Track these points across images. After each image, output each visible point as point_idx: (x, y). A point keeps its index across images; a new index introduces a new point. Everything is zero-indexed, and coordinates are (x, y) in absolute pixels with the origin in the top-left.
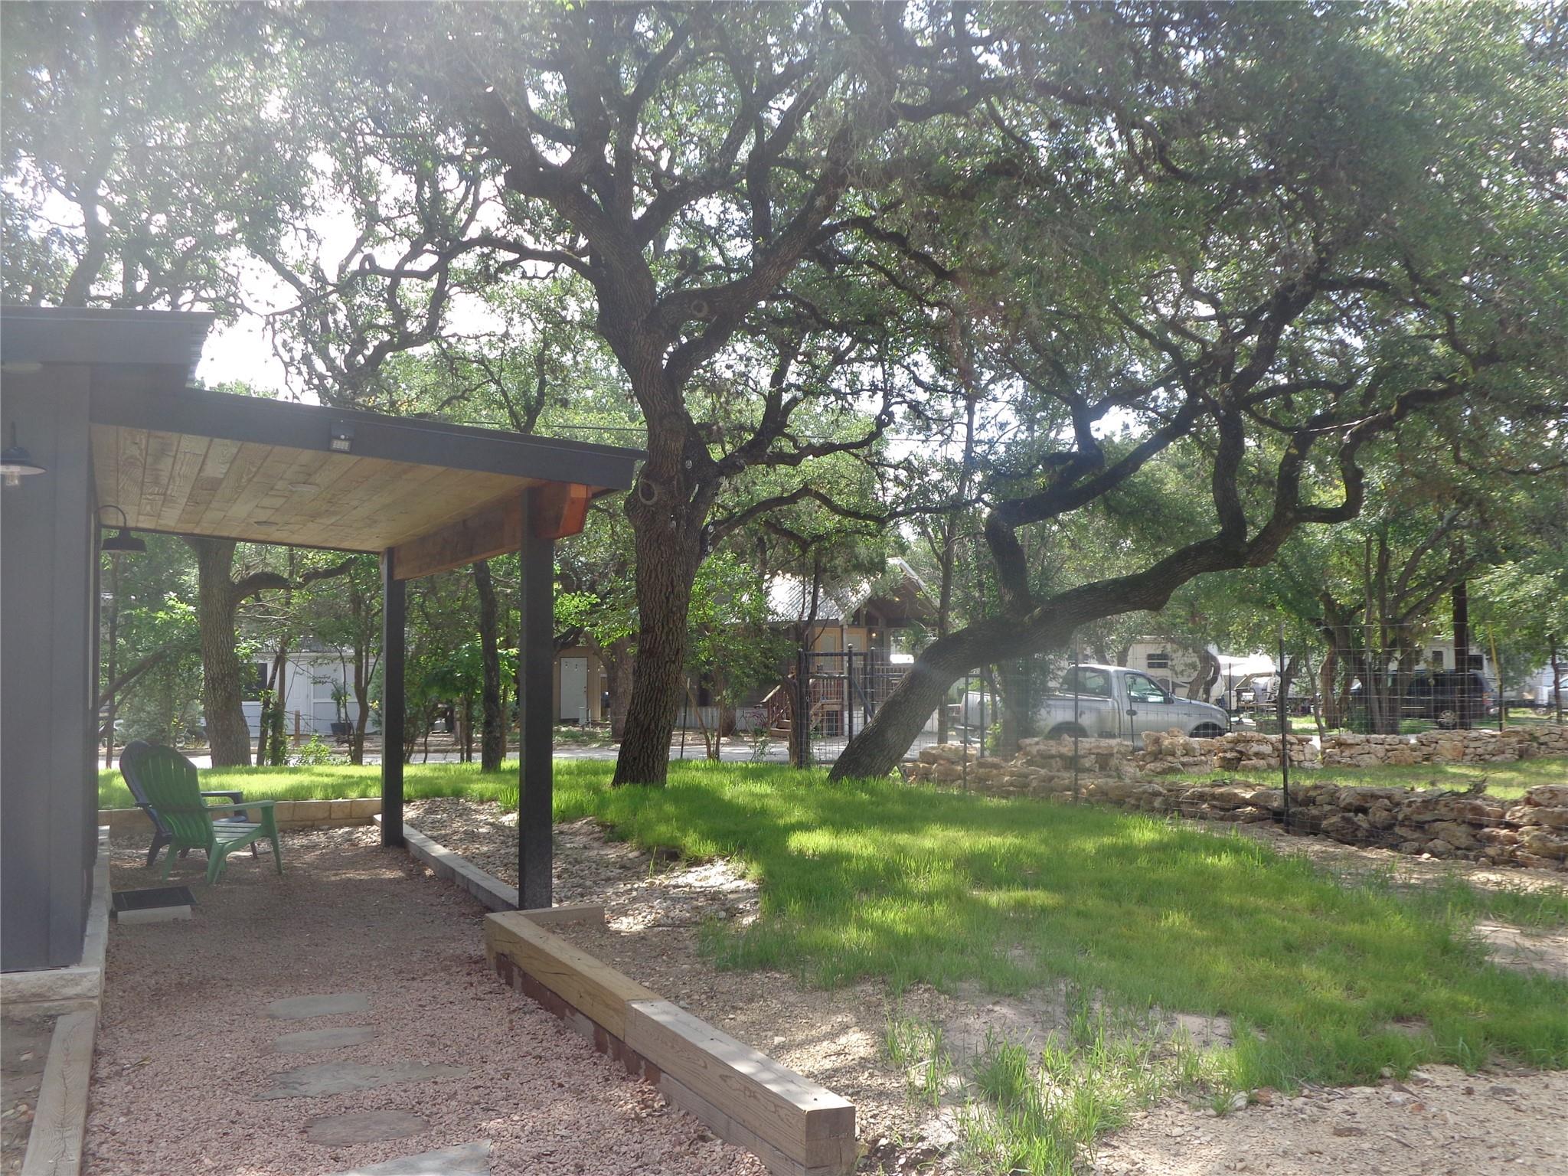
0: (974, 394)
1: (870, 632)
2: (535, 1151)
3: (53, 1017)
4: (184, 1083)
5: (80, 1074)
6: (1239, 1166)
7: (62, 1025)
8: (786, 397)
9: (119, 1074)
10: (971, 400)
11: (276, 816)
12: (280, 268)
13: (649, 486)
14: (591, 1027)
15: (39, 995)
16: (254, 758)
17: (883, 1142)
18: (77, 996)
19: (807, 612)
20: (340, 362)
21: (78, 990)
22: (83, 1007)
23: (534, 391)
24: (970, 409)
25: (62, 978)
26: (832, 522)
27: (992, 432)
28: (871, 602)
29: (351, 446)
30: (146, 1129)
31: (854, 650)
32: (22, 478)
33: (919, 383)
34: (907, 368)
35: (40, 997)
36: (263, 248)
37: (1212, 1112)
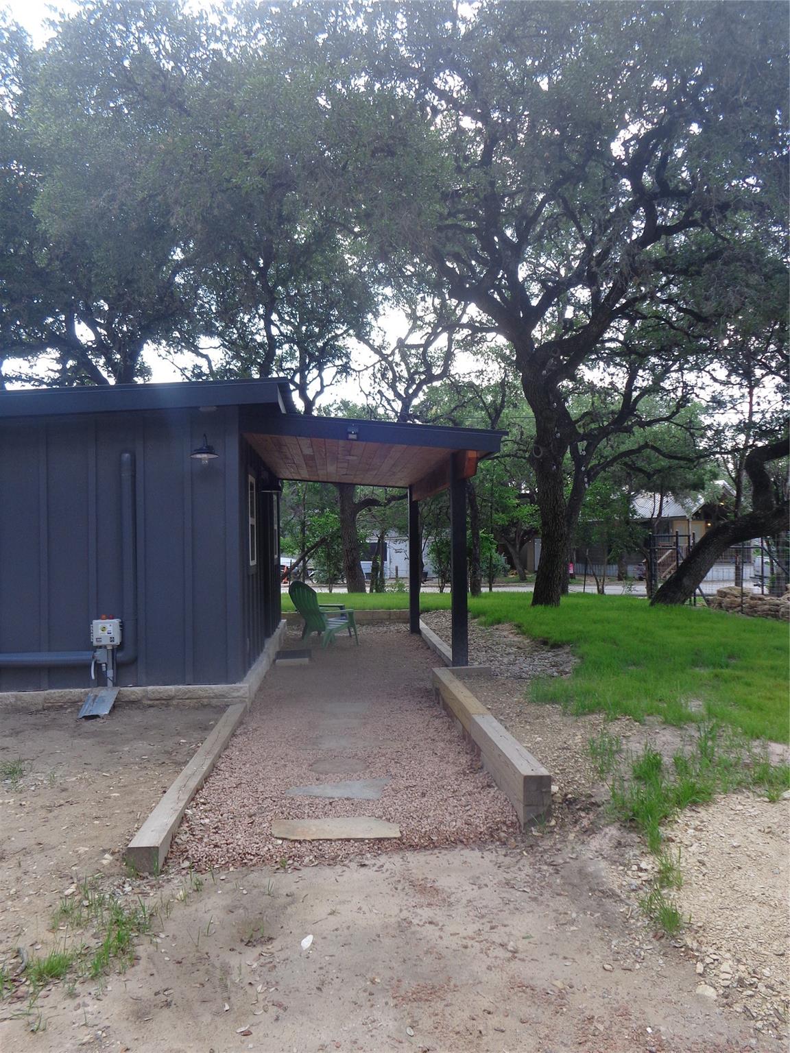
0: (753, 384)
1: (707, 523)
2: (407, 784)
3: (228, 706)
4: (270, 739)
5: (226, 732)
6: (767, 830)
7: (230, 710)
8: (635, 394)
9: (245, 733)
10: (751, 388)
11: (355, 617)
12: (372, 347)
13: (538, 449)
14: (461, 727)
15: (223, 695)
16: (368, 589)
17: (570, 796)
18: (238, 697)
19: (657, 513)
20: (402, 393)
21: (239, 694)
22: (241, 702)
23: (499, 401)
24: (751, 394)
25: (232, 688)
26: (664, 463)
27: (764, 406)
28: (704, 507)
29: (358, 437)
30: (244, 758)
31: (679, 534)
32: (210, 460)
33: (715, 380)
34: (709, 372)
35: (223, 696)
36: (362, 337)
37: (767, 799)
